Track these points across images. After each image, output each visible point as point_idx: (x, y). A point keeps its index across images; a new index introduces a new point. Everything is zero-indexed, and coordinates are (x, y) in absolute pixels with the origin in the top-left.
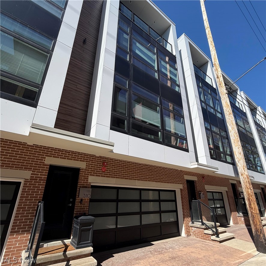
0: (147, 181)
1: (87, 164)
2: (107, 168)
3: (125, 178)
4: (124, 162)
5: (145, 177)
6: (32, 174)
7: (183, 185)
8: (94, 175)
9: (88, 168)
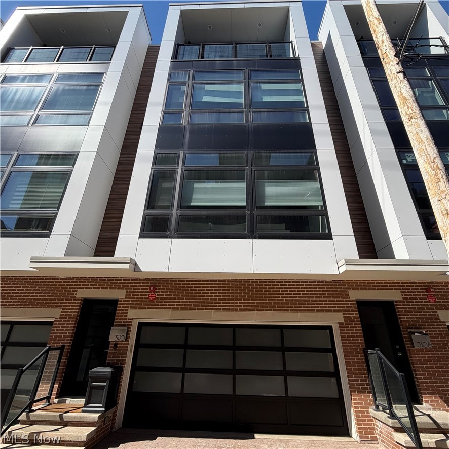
0: (237, 310)
1: (127, 292)
2: (158, 295)
3: (190, 309)
4: (190, 281)
5: (231, 303)
6: (62, 312)
7: (344, 314)
8: (136, 308)
9: (128, 298)
